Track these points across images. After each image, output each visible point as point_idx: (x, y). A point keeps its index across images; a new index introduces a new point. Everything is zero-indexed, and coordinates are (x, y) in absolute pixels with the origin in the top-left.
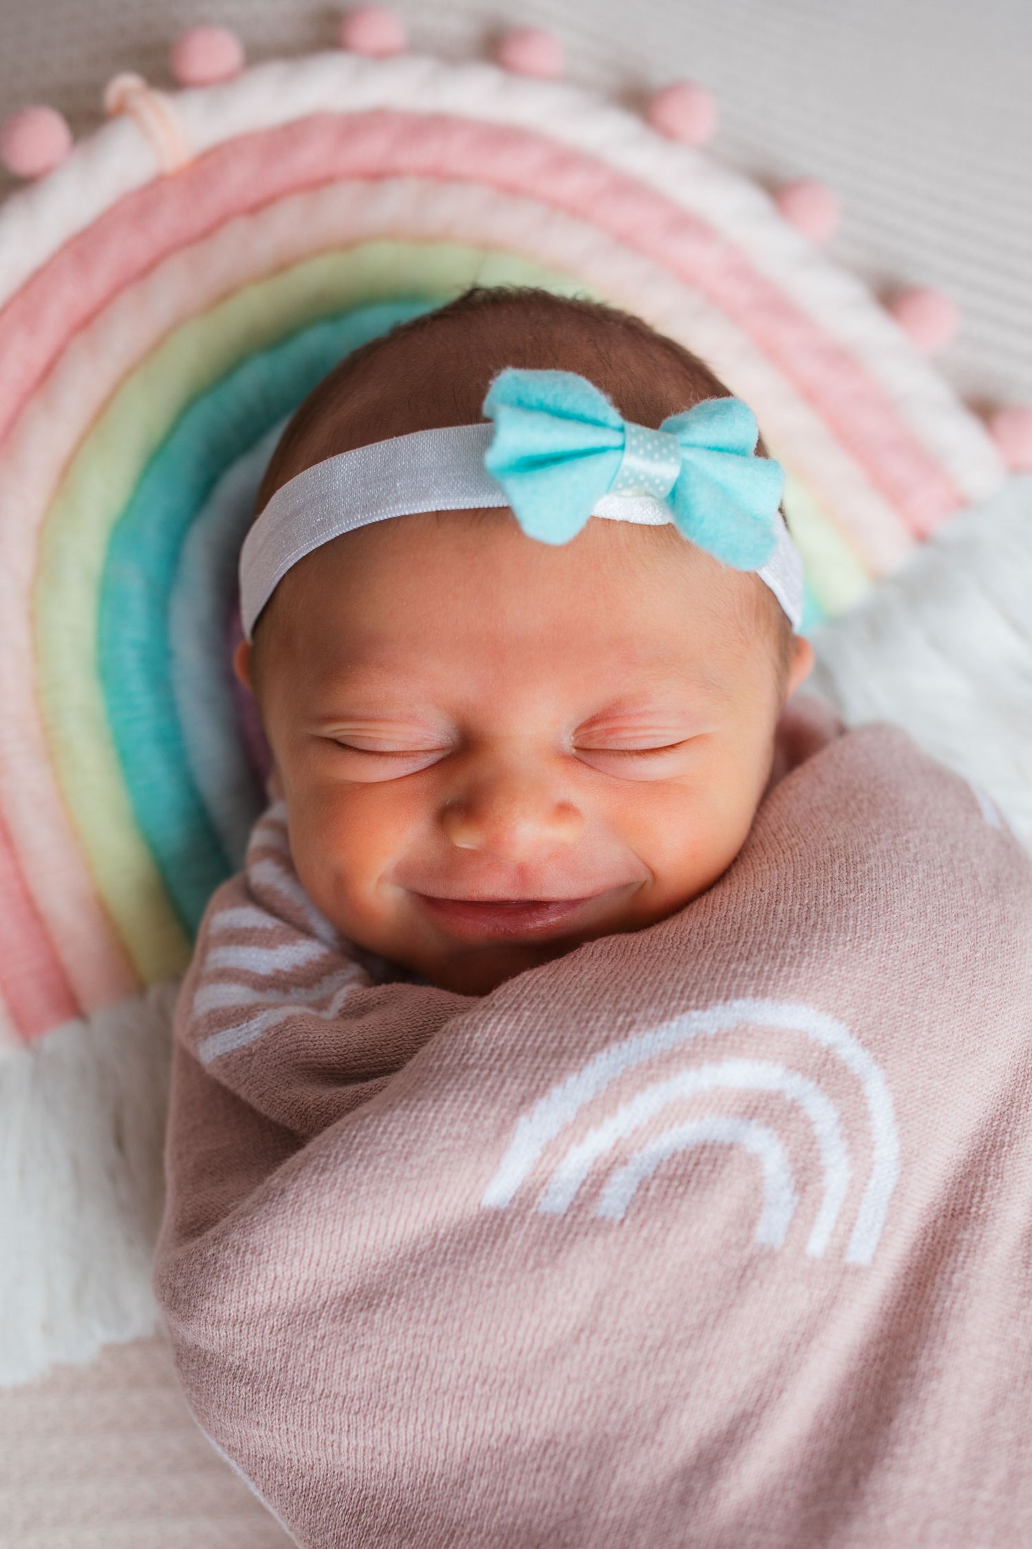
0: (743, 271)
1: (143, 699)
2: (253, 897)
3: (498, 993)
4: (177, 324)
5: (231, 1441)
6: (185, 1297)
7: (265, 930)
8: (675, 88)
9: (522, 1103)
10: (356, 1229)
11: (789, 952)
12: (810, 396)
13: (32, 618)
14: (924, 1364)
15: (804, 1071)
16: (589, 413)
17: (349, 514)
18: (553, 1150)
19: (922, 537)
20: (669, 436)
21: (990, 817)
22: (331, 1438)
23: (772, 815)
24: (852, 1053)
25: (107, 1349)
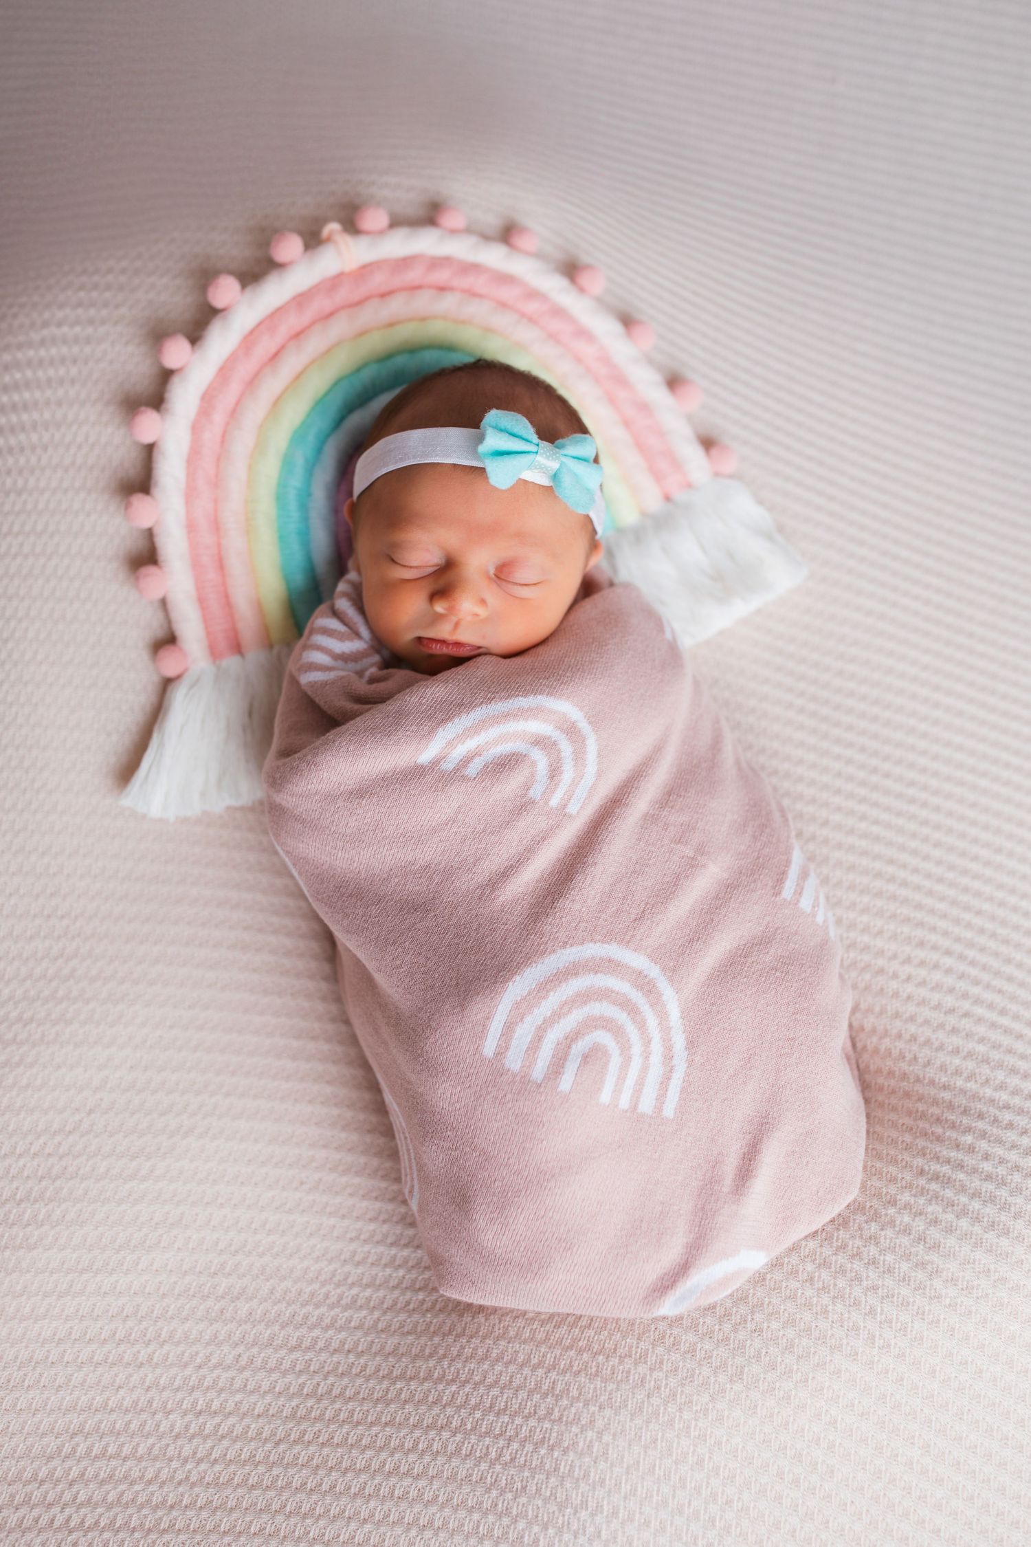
0: (606, 360)
1: (295, 513)
2: (336, 614)
3: (439, 675)
4: (337, 344)
5: (288, 849)
6: (279, 782)
7: (340, 632)
8: (587, 267)
9: (441, 722)
10: (361, 762)
11: (566, 679)
12: (627, 423)
13: (250, 467)
14: (590, 860)
15: (562, 730)
16: (525, 436)
17: (414, 457)
18: (451, 744)
19: (668, 498)
20: (557, 450)
21: (668, 636)
22: (334, 851)
23: (572, 617)
24: (584, 725)
25: (229, 808)
